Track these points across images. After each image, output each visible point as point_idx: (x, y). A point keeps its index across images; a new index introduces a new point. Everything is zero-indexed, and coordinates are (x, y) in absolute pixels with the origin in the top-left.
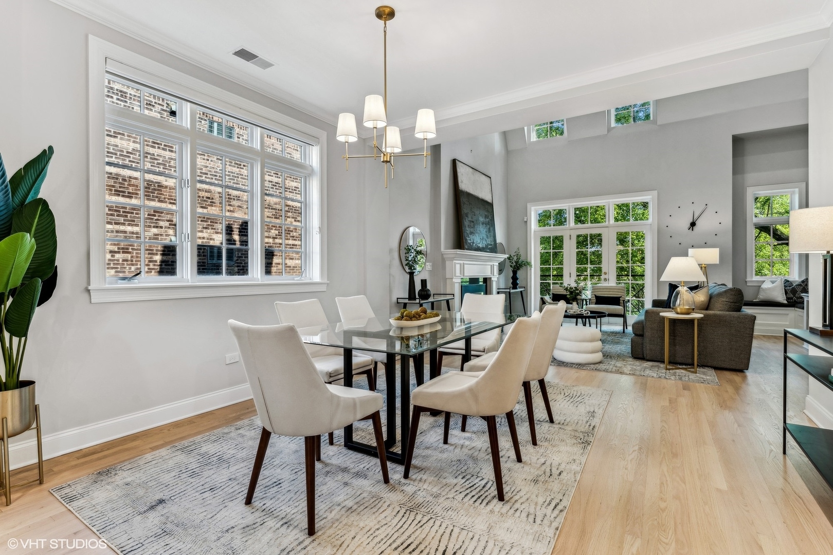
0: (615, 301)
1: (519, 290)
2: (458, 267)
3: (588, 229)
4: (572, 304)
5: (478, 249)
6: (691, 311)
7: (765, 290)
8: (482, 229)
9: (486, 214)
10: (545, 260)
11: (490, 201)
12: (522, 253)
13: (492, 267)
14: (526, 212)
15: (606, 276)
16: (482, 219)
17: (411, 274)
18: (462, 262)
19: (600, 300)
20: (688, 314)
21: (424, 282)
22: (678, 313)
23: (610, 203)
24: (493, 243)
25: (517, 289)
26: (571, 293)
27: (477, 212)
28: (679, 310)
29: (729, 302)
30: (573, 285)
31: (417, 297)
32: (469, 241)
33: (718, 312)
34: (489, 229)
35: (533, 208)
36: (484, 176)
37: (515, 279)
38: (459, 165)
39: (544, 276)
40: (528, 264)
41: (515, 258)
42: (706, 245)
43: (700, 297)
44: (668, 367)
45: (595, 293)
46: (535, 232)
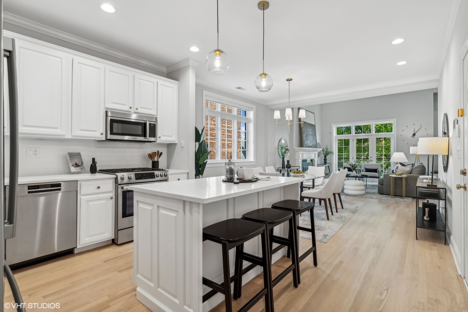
0: (375, 171)
1: (327, 165)
2: (301, 154)
3: (362, 136)
4: (353, 171)
5: (309, 147)
6: (402, 174)
8: (311, 138)
9: (312, 130)
10: (340, 150)
11: (314, 124)
12: (329, 147)
13: (315, 154)
14: (331, 128)
15: (371, 159)
16: (310, 133)
17: (283, 158)
18: (302, 153)
19: (368, 170)
20: (401, 175)
21: (288, 161)
22: (397, 175)
23: (373, 124)
24: (315, 144)
25: (326, 164)
26: (353, 166)
27: (308, 130)
28: (397, 174)
30: (354, 163)
31: (286, 167)
32: (306, 143)
33: (414, 175)
34: (314, 137)
35: (334, 126)
36: (311, 113)
37: (325, 160)
39: (340, 158)
40: (332, 153)
41: (326, 150)
43: (408, 169)
44: (392, 197)
45: (365, 167)
46: (335, 137)
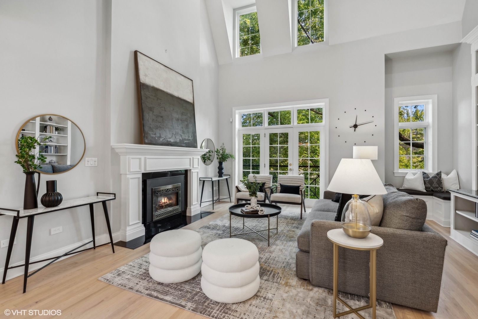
0: (295, 190)
1: (225, 177)
2: (134, 162)
3: (278, 129)
5: (168, 144)
7: (408, 180)
8: (175, 125)
9: (184, 111)
10: (246, 153)
12: (227, 148)
13: (191, 160)
14: (231, 115)
15: (291, 167)
16: (176, 116)
18: (144, 157)
19: (284, 189)
23: (294, 109)
24: (191, 138)
25: (222, 177)
27: (169, 108)
29: (410, 217)
32: (153, 136)
33: (398, 231)
34: (187, 125)
35: (237, 111)
36: (183, 78)
37: (220, 169)
38: (140, 57)
39: (246, 166)
40: (232, 156)
41: (221, 152)
42: (365, 143)
43: (374, 207)
45: (281, 182)
46: (239, 130)
